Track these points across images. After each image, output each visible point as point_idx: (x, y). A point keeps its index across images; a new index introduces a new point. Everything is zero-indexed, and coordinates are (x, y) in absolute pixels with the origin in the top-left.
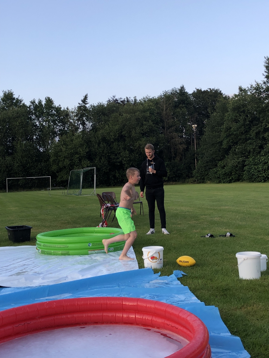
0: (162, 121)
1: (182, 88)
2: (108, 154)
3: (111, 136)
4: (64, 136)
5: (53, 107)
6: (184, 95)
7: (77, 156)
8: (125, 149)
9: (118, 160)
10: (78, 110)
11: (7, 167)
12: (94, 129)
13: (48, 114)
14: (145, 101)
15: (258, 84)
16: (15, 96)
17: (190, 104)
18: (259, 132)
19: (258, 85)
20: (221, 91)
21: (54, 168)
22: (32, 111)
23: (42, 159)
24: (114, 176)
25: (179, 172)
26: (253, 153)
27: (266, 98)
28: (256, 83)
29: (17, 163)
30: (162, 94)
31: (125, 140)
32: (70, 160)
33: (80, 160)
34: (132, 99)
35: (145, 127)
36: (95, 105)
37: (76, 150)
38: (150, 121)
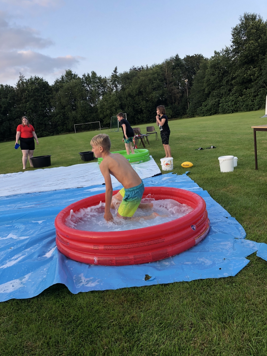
0: (165, 79)
1: (177, 55)
2: (132, 105)
3: (134, 92)
4: (105, 95)
5: (96, 78)
6: (179, 60)
7: (114, 107)
8: (143, 100)
10: (112, 78)
11: (73, 118)
12: (123, 89)
13: (94, 82)
14: (153, 67)
15: (227, 47)
16: (73, 73)
17: (183, 66)
18: (229, 80)
19: (227, 49)
20: (202, 55)
21: (101, 116)
22: (84, 81)
23: (93, 111)
24: (138, 118)
25: (178, 111)
26: (225, 95)
27: (233, 57)
28: (226, 47)
29: (79, 115)
30: (164, 61)
31: (142, 94)
32: (110, 110)
34: (145, 67)
35: (155, 84)
36: (122, 73)
37: (113, 103)
38: (158, 80)
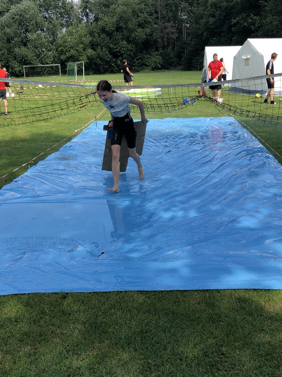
3: (110, 27)
4: (70, 28)
8: (123, 39)
9: (117, 50)
10: (81, 3)
12: (96, 20)
22: (41, 5)
25: (171, 60)
33: (84, 50)
35: (140, 19)
37: (80, 40)
38: (145, 13)
